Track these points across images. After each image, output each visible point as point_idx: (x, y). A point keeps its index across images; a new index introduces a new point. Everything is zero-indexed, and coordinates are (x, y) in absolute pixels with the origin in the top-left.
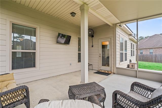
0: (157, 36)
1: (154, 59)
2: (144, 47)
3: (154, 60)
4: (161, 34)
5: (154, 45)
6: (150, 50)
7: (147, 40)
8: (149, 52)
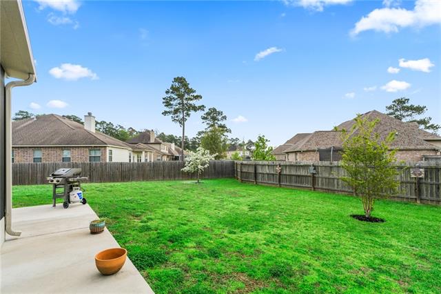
0: (54, 119)
1: (39, 175)
2: (19, 143)
3: (39, 179)
4: (63, 116)
5: (45, 139)
6: (36, 152)
7: (30, 124)
8: (32, 159)
